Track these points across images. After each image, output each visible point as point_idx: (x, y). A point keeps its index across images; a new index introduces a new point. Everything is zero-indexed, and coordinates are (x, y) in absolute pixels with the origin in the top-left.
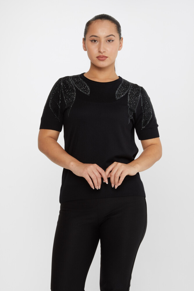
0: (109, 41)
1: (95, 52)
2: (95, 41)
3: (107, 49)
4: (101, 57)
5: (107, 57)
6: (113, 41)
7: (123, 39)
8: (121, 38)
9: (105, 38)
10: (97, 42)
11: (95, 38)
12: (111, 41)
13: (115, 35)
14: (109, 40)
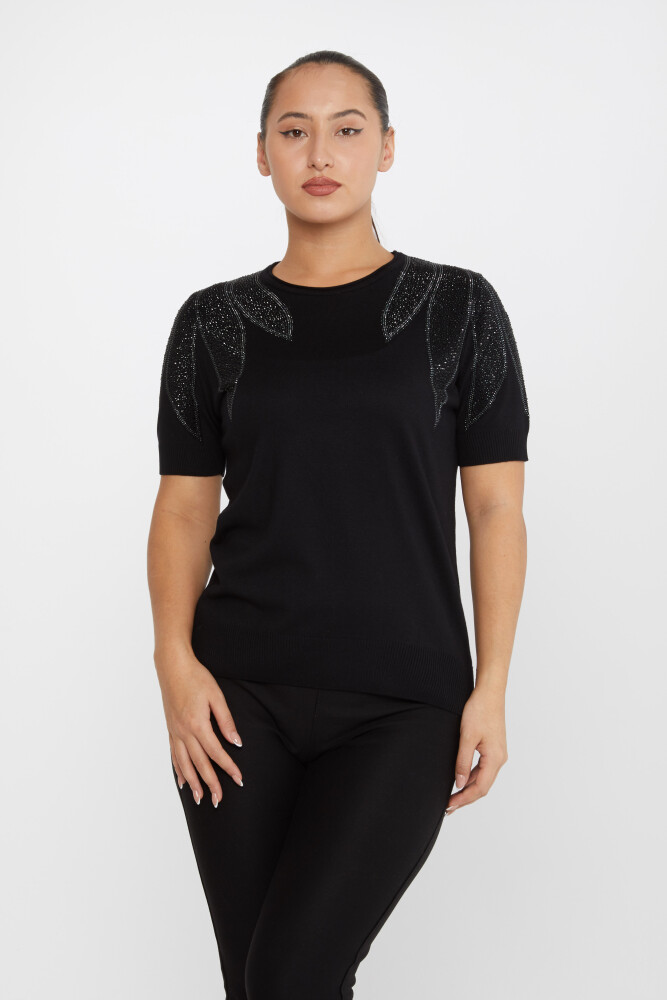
0: (346, 132)
1: (298, 169)
2: (297, 133)
3: (340, 158)
4: (316, 185)
5: (339, 185)
6: (357, 131)
7: (393, 133)
8: (385, 129)
9: (329, 119)
10: (302, 135)
11: (298, 124)
12: (352, 132)
13: (365, 114)
14: (343, 130)
